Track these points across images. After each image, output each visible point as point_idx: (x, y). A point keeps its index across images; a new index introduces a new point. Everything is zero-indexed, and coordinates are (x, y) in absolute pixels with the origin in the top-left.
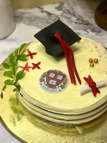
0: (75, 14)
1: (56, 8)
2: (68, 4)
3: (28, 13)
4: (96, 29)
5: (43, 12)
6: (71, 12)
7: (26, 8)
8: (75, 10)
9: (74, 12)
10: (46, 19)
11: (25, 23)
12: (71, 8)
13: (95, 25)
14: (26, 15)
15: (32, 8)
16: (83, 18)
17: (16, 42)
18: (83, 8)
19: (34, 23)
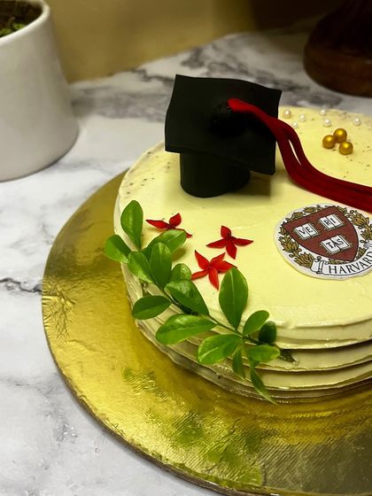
0: (244, 68)
1: (184, 63)
2: (215, 48)
3: (106, 88)
4: (323, 97)
5: (147, 78)
6: (233, 65)
7: (93, 76)
8: (241, 60)
9: (240, 65)
10: (163, 96)
11: (103, 114)
12: (229, 56)
13: (316, 88)
14: (101, 95)
15: (111, 74)
16: (272, 75)
17: (94, 168)
18: (262, 52)
19: (131, 109)
